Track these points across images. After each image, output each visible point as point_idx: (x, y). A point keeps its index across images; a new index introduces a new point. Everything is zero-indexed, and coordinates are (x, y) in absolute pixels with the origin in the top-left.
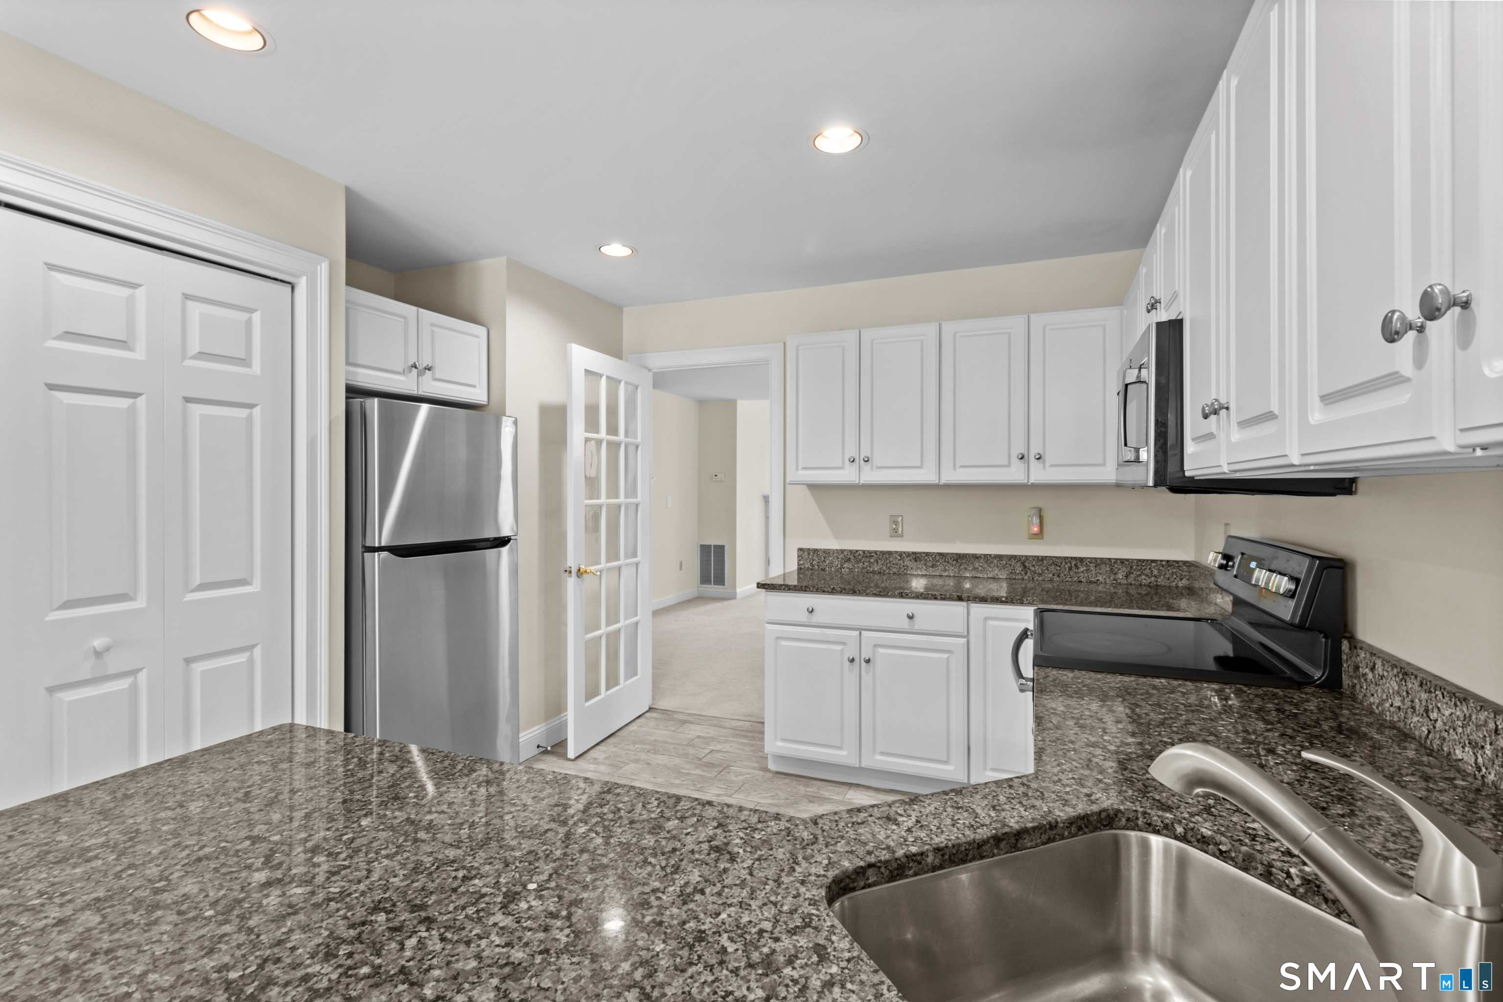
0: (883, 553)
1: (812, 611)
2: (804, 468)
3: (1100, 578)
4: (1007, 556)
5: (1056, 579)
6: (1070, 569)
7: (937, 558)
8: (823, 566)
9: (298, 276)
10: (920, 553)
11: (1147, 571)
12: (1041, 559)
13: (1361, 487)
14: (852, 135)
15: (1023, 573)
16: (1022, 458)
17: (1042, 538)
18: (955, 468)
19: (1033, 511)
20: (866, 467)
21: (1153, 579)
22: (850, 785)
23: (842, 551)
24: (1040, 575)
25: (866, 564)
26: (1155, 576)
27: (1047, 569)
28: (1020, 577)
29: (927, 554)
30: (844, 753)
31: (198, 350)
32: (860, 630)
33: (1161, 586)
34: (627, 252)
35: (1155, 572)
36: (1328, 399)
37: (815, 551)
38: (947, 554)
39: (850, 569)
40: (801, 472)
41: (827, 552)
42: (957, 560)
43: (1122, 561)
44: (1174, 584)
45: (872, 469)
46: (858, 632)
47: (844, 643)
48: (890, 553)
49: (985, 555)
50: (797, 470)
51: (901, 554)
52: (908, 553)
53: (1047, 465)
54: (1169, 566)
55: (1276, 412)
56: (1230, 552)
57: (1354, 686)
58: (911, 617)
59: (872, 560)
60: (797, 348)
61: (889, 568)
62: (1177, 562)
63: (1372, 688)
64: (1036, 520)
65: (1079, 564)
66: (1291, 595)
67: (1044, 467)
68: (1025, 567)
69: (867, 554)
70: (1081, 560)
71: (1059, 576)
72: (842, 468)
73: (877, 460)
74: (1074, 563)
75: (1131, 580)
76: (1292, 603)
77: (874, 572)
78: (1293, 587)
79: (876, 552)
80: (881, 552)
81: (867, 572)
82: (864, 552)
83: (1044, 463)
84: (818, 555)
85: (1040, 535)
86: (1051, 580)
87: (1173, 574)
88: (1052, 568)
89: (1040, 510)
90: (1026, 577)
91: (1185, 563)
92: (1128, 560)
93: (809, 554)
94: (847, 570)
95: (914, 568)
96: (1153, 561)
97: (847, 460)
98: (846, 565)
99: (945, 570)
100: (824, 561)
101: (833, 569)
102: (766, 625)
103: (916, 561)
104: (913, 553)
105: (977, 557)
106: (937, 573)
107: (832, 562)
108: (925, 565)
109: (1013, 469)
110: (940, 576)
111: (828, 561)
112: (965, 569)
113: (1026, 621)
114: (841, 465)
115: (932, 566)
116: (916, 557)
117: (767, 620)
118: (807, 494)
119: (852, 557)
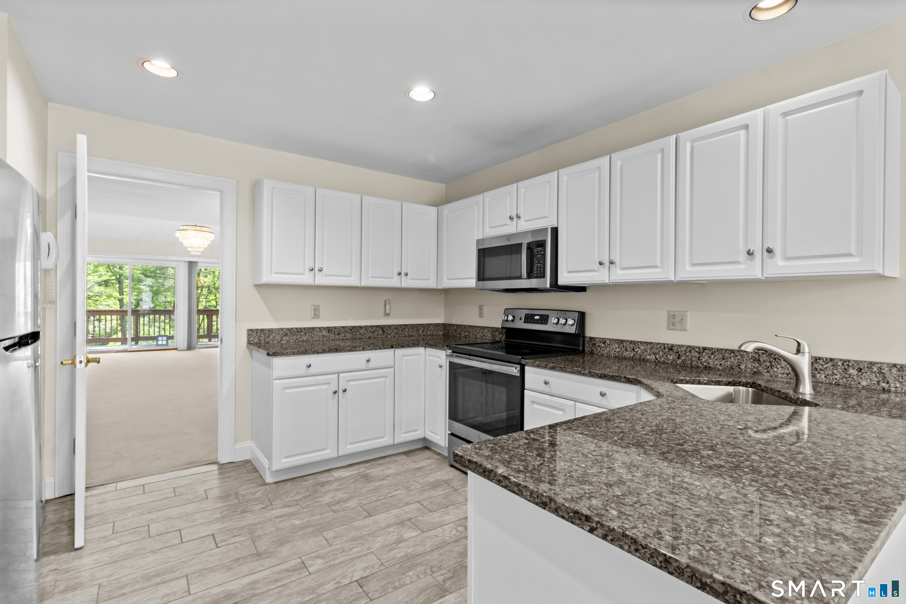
0: (309, 329)
1: (310, 366)
2: (276, 273)
3: (413, 334)
4: (375, 326)
5: (396, 336)
6: (402, 330)
7: (341, 329)
8: (267, 340)
10: (331, 327)
11: (430, 329)
12: (390, 326)
14: (429, 92)
15: (382, 334)
16: (399, 274)
17: (390, 316)
18: (368, 278)
19: (387, 302)
20: (318, 275)
22: (328, 471)
23: (282, 329)
24: (390, 334)
25: (298, 336)
26: (432, 331)
27: (392, 331)
29: (335, 328)
30: (328, 451)
32: (338, 373)
34: (173, 73)
35: (433, 329)
36: (696, 265)
37: (262, 330)
38: (346, 327)
39: (287, 341)
40: (274, 275)
41: (270, 331)
42: (351, 330)
43: (421, 325)
44: (439, 334)
45: (321, 276)
46: (337, 375)
47: (329, 383)
48: (313, 328)
49: (365, 326)
50: (271, 274)
51: (320, 329)
52: (324, 328)
54: (438, 325)
55: (659, 266)
56: (514, 315)
58: (368, 361)
59: (302, 334)
60: (273, 188)
61: (312, 338)
64: (388, 306)
65: (405, 328)
66: (573, 324)
67: (408, 279)
68: (383, 331)
69: (299, 330)
70: (406, 325)
72: (303, 274)
73: (326, 271)
74: (403, 327)
75: (424, 333)
76: (573, 328)
77: (303, 341)
78: (573, 322)
79: (304, 329)
80: (308, 328)
81: (299, 341)
82: (297, 329)
83: (408, 277)
84: (264, 333)
85: (388, 315)
86: (394, 337)
88: (395, 330)
93: (257, 333)
94: (285, 341)
95: (328, 336)
96: (432, 324)
97: (307, 270)
98: (285, 338)
99: (345, 336)
100: (269, 337)
101: (275, 342)
102: (274, 381)
103: (329, 332)
104: (327, 327)
105: (361, 327)
106: (341, 338)
107: (274, 337)
108: (334, 334)
109: (395, 280)
110: (342, 339)
111: (271, 337)
112: (355, 334)
113: (419, 355)
114: (303, 272)
115: (338, 334)
116: (329, 329)
117: (274, 377)
118: (254, 290)
119: (289, 333)
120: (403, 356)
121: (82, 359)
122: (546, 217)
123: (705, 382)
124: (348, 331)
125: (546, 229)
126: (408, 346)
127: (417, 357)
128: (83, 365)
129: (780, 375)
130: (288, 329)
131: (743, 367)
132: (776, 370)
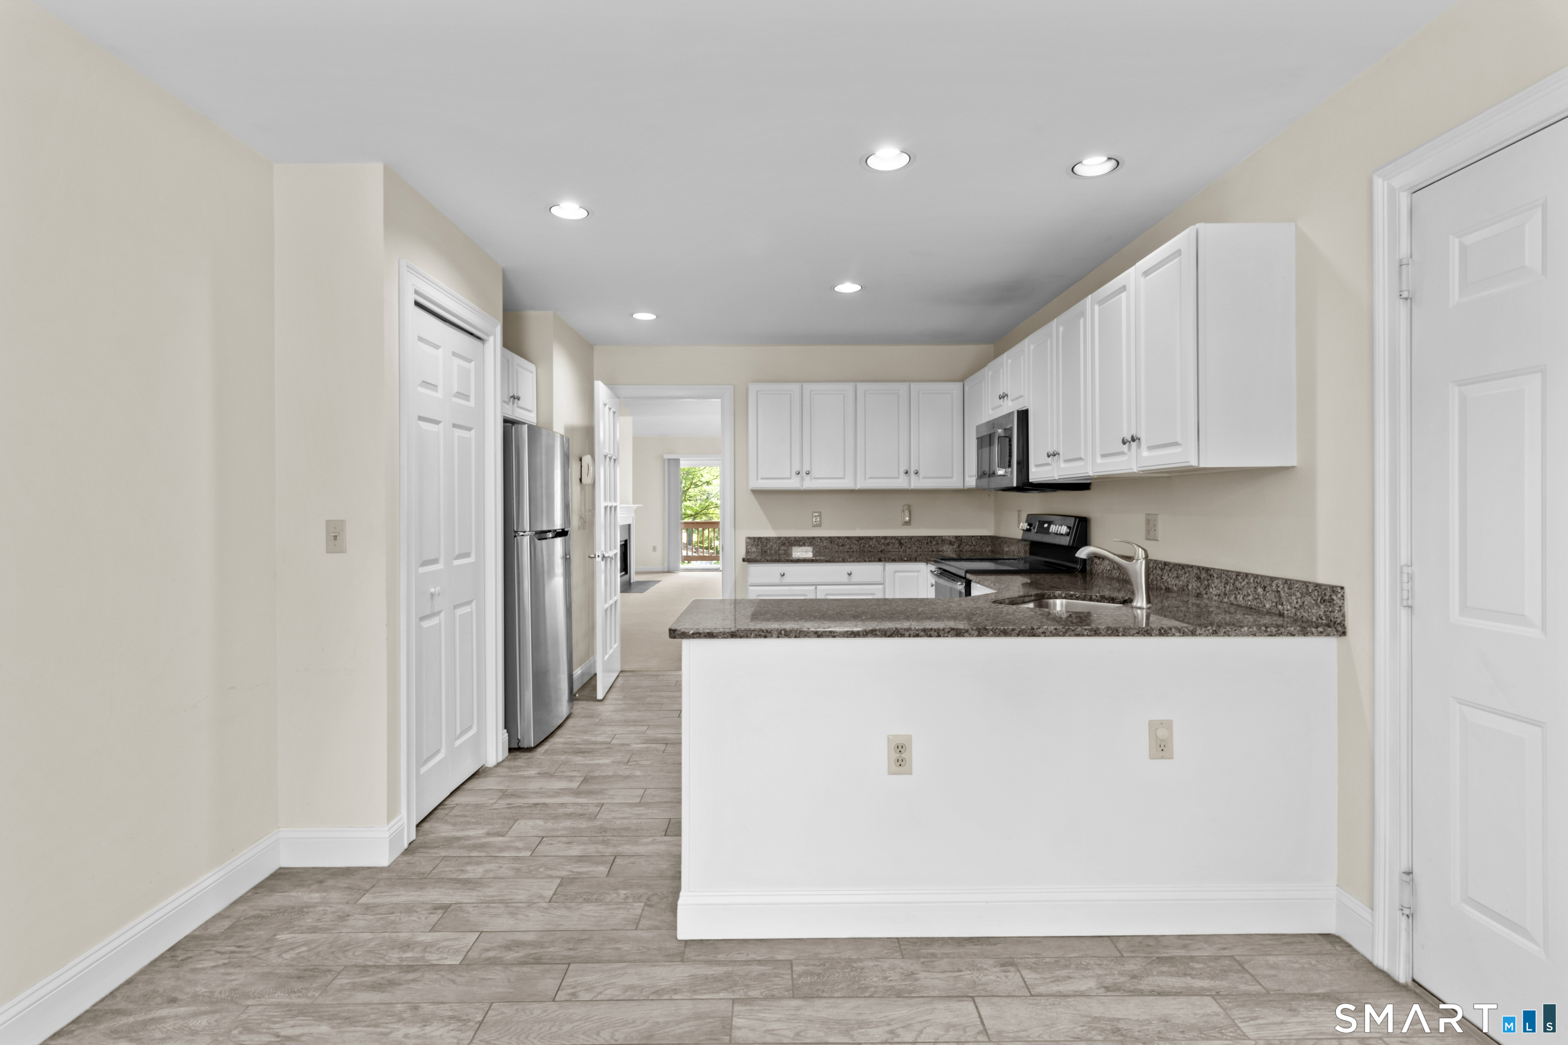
0: (809, 538)
1: (784, 575)
2: (762, 478)
4: (890, 537)
5: (919, 550)
6: (927, 543)
7: (845, 540)
8: (765, 549)
9: (488, 335)
10: (834, 537)
11: (970, 543)
12: (911, 538)
13: (1093, 487)
15: (900, 547)
16: (907, 473)
17: (910, 525)
18: (865, 479)
19: (906, 507)
20: (807, 478)
21: (973, 547)
23: (779, 538)
24: (910, 548)
26: (974, 546)
27: (914, 544)
28: (898, 550)
29: (839, 538)
31: (456, 391)
32: (816, 585)
33: (977, 551)
34: (654, 317)
35: (974, 543)
36: (1103, 456)
37: (760, 539)
38: (852, 537)
40: (760, 481)
41: (768, 539)
42: (858, 541)
44: (984, 550)
45: (811, 479)
46: (814, 587)
48: (814, 538)
49: (876, 537)
50: (757, 479)
51: (821, 538)
52: (826, 537)
53: (921, 477)
54: (981, 539)
55: (1083, 458)
56: (1031, 522)
57: (1091, 569)
58: (850, 574)
59: (801, 544)
60: (757, 392)
62: (986, 536)
63: (1099, 567)
64: (907, 513)
65: (932, 540)
66: (1068, 534)
67: (919, 479)
68: (901, 543)
69: (798, 540)
70: (934, 537)
71: (921, 548)
72: (789, 478)
73: (814, 473)
74: (929, 539)
76: (1068, 538)
78: (1068, 531)
79: (804, 538)
80: (807, 537)
82: (795, 538)
83: (919, 476)
84: (761, 542)
85: (907, 523)
86: (916, 551)
87: (983, 543)
88: (917, 543)
89: (909, 506)
90: (902, 550)
91: (990, 537)
92: (959, 536)
93: (754, 541)
94: (783, 551)
95: (830, 547)
96: (973, 537)
97: (794, 473)
98: (782, 548)
99: (851, 548)
100: (766, 546)
101: (773, 552)
102: (750, 587)
103: (831, 542)
104: (829, 537)
105: (870, 538)
106: (846, 550)
107: (772, 546)
108: (838, 545)
109: (901, 480)
110: (848, 552)
111: (769, 546)
112: (864, 546)
113: (919, 571)
114: (789, 476)
115: (842, 546)
116: (831, 539)
117: (749, 584)
118: (752, 497)
119: (786, 542)
120: (895, 572)
121: (600, 554)
122: (1021, 396)
123: (1097, 599)
124: (854, 542)
125: (1013, 412)
126: (901, 560)
127: (916, 574)
128: (600, 558)
129: (1214, 598)
130: (785, 538)
131: (1190, 587)
132: (1211, 590)
